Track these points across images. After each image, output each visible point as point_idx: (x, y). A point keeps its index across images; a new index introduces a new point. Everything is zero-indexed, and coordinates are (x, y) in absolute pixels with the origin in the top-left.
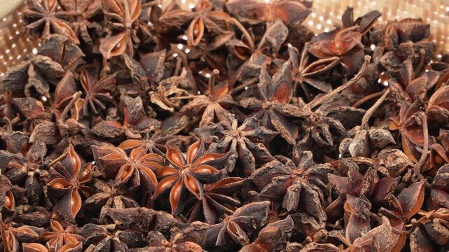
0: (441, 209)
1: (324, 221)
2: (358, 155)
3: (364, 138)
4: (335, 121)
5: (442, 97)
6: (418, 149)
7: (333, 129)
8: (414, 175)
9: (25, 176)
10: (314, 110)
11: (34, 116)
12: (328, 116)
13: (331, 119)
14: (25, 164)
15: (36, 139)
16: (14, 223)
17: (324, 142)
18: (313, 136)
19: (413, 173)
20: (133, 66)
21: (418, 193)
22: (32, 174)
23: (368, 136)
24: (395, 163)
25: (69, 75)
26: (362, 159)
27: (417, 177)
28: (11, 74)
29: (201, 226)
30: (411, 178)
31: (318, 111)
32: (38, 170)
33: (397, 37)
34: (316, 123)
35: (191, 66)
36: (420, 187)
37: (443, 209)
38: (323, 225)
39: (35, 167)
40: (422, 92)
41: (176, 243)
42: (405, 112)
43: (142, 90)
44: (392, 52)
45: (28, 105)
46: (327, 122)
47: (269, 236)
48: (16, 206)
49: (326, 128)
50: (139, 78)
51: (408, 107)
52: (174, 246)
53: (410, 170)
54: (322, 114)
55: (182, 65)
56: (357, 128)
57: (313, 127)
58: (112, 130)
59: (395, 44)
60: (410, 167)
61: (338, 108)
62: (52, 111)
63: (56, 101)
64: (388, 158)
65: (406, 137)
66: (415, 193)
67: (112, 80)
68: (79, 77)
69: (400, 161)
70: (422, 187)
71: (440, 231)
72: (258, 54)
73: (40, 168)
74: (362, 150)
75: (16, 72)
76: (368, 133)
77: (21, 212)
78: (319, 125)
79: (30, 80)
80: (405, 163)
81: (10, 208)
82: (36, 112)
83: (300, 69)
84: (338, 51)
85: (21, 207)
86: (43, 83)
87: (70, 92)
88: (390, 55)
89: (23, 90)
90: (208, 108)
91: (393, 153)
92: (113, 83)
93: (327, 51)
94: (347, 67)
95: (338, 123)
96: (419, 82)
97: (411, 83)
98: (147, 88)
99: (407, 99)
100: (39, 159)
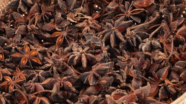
0: (173, 80)
1: (125, 79)
2: (146, 51)
3: (149, 44)
4: (138, 37)
5: (182, 31)
6: (169, 52)
7: (137, 40)
8: (166, 63)
9: (11, 48)
10: (131, 30)
11: (19, 21)
12: (136, 34)
13: (137, 36)
14: (12, 43)
15: (18, 33)
16: (2, 66)
17: (132, 44)
18: (129, 41)
19: (165, 62)
20: (60, 3)
21: (165, 72)
22: (13, 48)
23: (151, 43)
24: (158, 58)
25: (36, 4)
26: (147, 53)
27: (167, 64)
28: (12, 2)
29: (75, 77)
30: (164, 65)
31: (132, 31)
32: (16, 47)
33: (170, 2)
34: (131, 36)
35: (88, 3)
36: (166, 70)
37: (174, 80)
38: (125, 81)
39: (16, 45)
40: (175, 28)
41: (63, 80)
42: (166, 36)
43: (64, 13)
44: (166, 8)
45: (17, 16)
46: (135, 36)
47: (102, 84)
48: (5, 59)
49: (134, 39)
50: (63, 8)
51: (167, 34)
52: (62, 81)
53: (164, 61)
54: (134, 33)
55: (84, 3)
56: (147, 39)
57: (129, 37)
58: (49, 28)
59: (168, 5)
60: (164, 60)
61: (141, 32)
62: (28, 19)
63: (29, 15)
64: (156, 55)
65: (165, 47)
66: (164, 72)
67: (53, 7)
68: (41, 5)
69: (160, 57)
70: (167, 70)
71: (171, 90)
72: (113, 2)
73: (18, 46)
74: (147, 49)
75: (15, 2)
76: (151, 42)
77: (6, 62)
78: (132, 37)
79: (19, 5)
80: (162, 58)
81: (2, 60)
82: (20, 19)
83: (129, 11)
84: (145, 5)
85: (6, 59)
86: (24, 8)
87: (36, 11)
88: (165, 9)
89: (17, 9)
90: (85, 28)
91: (158, 53)
92: (53, 9)
93: (140, 6)
94: (148, 12)
95: (140, 38)
96: (174, 23)
97: (172, 23)
98: (66, 13)
99: (168, 30)
100: (18, 42)
